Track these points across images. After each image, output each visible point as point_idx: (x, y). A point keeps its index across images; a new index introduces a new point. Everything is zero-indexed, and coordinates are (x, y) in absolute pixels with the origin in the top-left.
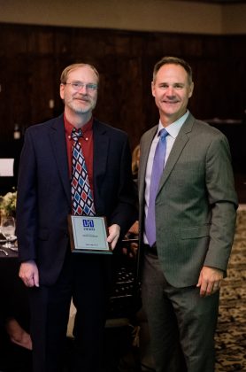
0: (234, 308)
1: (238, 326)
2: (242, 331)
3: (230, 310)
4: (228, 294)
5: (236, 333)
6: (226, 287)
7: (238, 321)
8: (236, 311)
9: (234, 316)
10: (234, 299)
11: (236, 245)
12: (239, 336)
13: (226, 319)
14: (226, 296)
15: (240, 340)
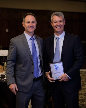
0: (84, 102)
3: (83, 103)
4: (82, 97)
6: (82, 95)
7: (85, 106)
9: (84, 104)
10: (84, 99)
13: (81, 105)
14: (82, 98)
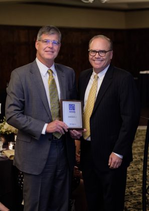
0: (133, 186)
1: (135, 197)
2: (137, 200)
5: (133, 201)
7: (135, 194)
8: (134, 188)
10: (132, 182)
11: (134, 150)
12: (135, 203)
15: (136, 206)
